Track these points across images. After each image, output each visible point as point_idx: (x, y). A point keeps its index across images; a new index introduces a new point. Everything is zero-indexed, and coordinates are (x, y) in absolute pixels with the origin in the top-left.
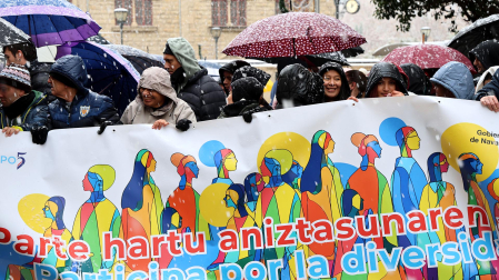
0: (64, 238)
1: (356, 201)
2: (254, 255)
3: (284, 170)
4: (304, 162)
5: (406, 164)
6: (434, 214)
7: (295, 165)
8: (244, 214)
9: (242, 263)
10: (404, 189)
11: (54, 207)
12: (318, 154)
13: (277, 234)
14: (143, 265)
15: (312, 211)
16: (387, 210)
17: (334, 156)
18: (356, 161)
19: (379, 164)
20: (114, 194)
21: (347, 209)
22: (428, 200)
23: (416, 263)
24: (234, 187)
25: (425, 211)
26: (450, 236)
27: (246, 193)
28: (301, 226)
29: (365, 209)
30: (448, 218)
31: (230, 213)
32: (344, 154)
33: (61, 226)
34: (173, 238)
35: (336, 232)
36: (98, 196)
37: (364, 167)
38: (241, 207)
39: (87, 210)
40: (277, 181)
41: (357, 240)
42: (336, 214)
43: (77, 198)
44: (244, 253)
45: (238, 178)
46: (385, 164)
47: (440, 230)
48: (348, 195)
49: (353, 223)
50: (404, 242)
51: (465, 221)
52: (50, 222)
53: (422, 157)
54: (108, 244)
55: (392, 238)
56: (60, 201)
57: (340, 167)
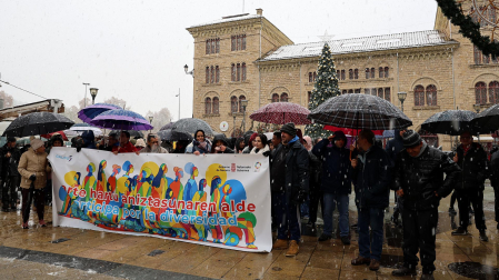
0: (79, 189)
1: (171, 193)
2: (132, 207)
3: (147, 176)
4: (155, 175)
5: (192, 182)
6: (197, 204)
7: (152, 175)
8: (130, 190)
9: (129, 209)
10: (188, 192)
11: (77, 176)
12: (161, 172)
13: (141, 201)
14: (101, 202)
15: (155, 194)
16: (180, 198)
17: (167, 175)
18: (174, 178)
19: (181, 180)
20: (95, 174)
21: (167, 196)
22: (196, 198)
24: (129, 179)
25: (194, 202)
26: (200, 214)
27: (133, 181)
28: (150, 199)
29: (173, 197)
30: (202, 206)
31: (126, 189)
32: (170, 174)
33: (79, 183)
35: (161, 204)
36: (90, 174)
37: (176, 181)
39: (87, 178)
40: (144, 180)
41: (167, 209)
42: (163, 197)
43: (84, 174)
44: (129, 205)
45: (131, 176)
46: (184, 182)
47: (197, 211)
49: (168, 202)
50: (183, 212)
51: (207, 209)
52: (75, 182)
53: (198, 180)
54: (92, 192)
55: (179, 211)
57: (168, 179)
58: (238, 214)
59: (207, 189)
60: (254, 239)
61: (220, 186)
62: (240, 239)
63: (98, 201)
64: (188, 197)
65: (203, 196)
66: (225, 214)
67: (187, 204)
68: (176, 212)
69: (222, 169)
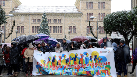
1: (80, 62)
2: (68, 69)
3: (72, 58)
4: (74, 57)
5: (87, 58)
6: (90, 64)
7: (73, 57)
8: (67, 63)
9: (67, 69)
11: (44, 62)
13: (71, 66)
14: (54, 69)
15: (75, 63)
16: (84, 63)
18: (80, 57)
20: (51, 60)
21: (79, 63)
22: (90, 62)
23: (88, 70)
24: (66, 60)
25: (89, 64)
26: (93, 67)
28: (74, 65)
29: (82, 63)
30: (92, 65)
31: (65, 63)
33: (45, 64)
34: (58, 66)
35: (78, 66)
36: (49, 61)
38: (67, 62)
41: (81, 67)
42: (78, 64)
43: (47, 61)
44: (67, 68)
46: (84, 58)
47: (91, 66)
48: (79, 61)
49: (80, 65)
50: (86, 68)
51: (95, 65)
52: (44, 63)
53: (89, 57)
54: (50, 67)
55: (85, 67)
56: (45, 61)
57: (79, 58)
58: (105, 66)
59: (93, 59)
60: (110, 74)
61: (97, 58)
62: (106, 74)
63: (53, 69)
64: (87, 62)
65: (92, 61)
66: (101, 66)
67: (87, 65)
68: (84, 68)
69: (97, 53)
